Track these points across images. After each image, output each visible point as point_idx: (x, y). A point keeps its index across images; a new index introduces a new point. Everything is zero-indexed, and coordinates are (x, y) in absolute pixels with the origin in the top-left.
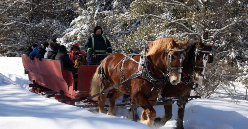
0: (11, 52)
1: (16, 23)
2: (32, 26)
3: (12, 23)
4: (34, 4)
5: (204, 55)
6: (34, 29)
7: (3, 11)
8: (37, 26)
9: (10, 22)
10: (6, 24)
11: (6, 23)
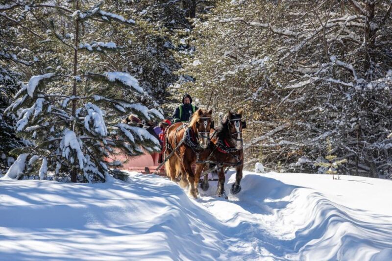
0: (307, 160)
1: (317, 83)
2: (358, 88)
3: (308, 82)
4: (373, 26)
5: (235, 122)
6: (363, 95)
7: (288, 51)
8: (370, 86)
9: (302, 80)
10: (293, 86)
11: (293, 83)
